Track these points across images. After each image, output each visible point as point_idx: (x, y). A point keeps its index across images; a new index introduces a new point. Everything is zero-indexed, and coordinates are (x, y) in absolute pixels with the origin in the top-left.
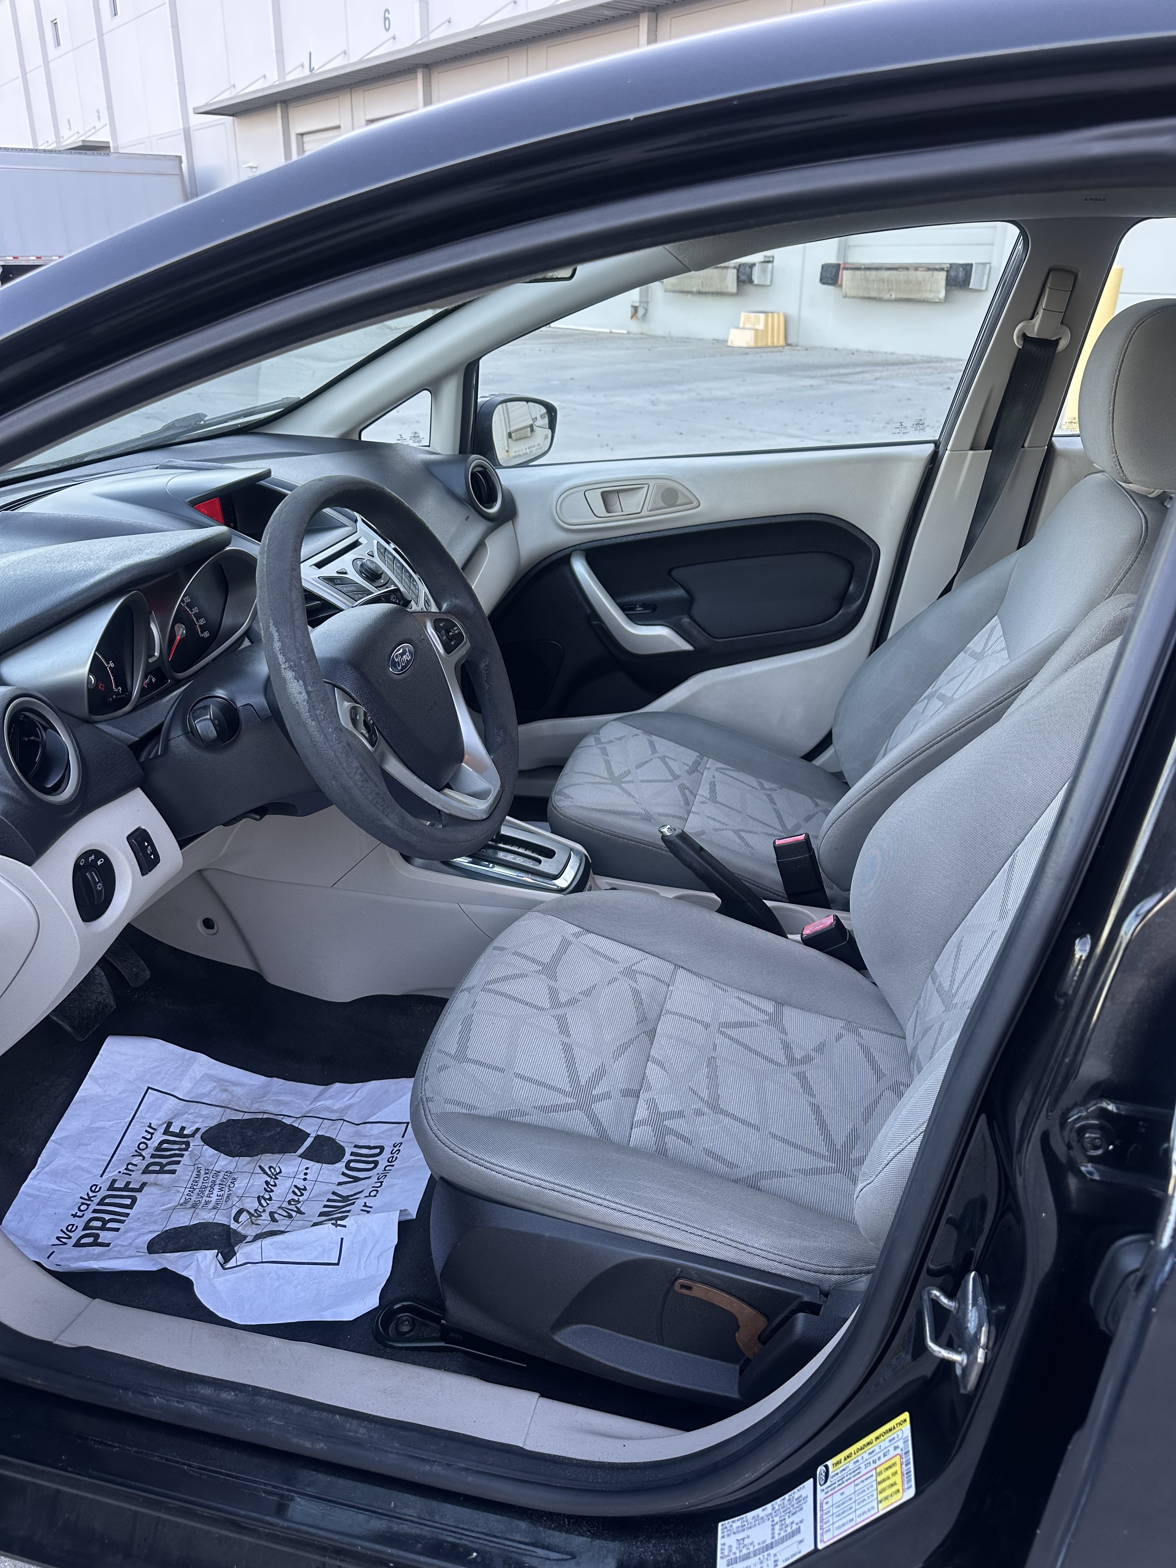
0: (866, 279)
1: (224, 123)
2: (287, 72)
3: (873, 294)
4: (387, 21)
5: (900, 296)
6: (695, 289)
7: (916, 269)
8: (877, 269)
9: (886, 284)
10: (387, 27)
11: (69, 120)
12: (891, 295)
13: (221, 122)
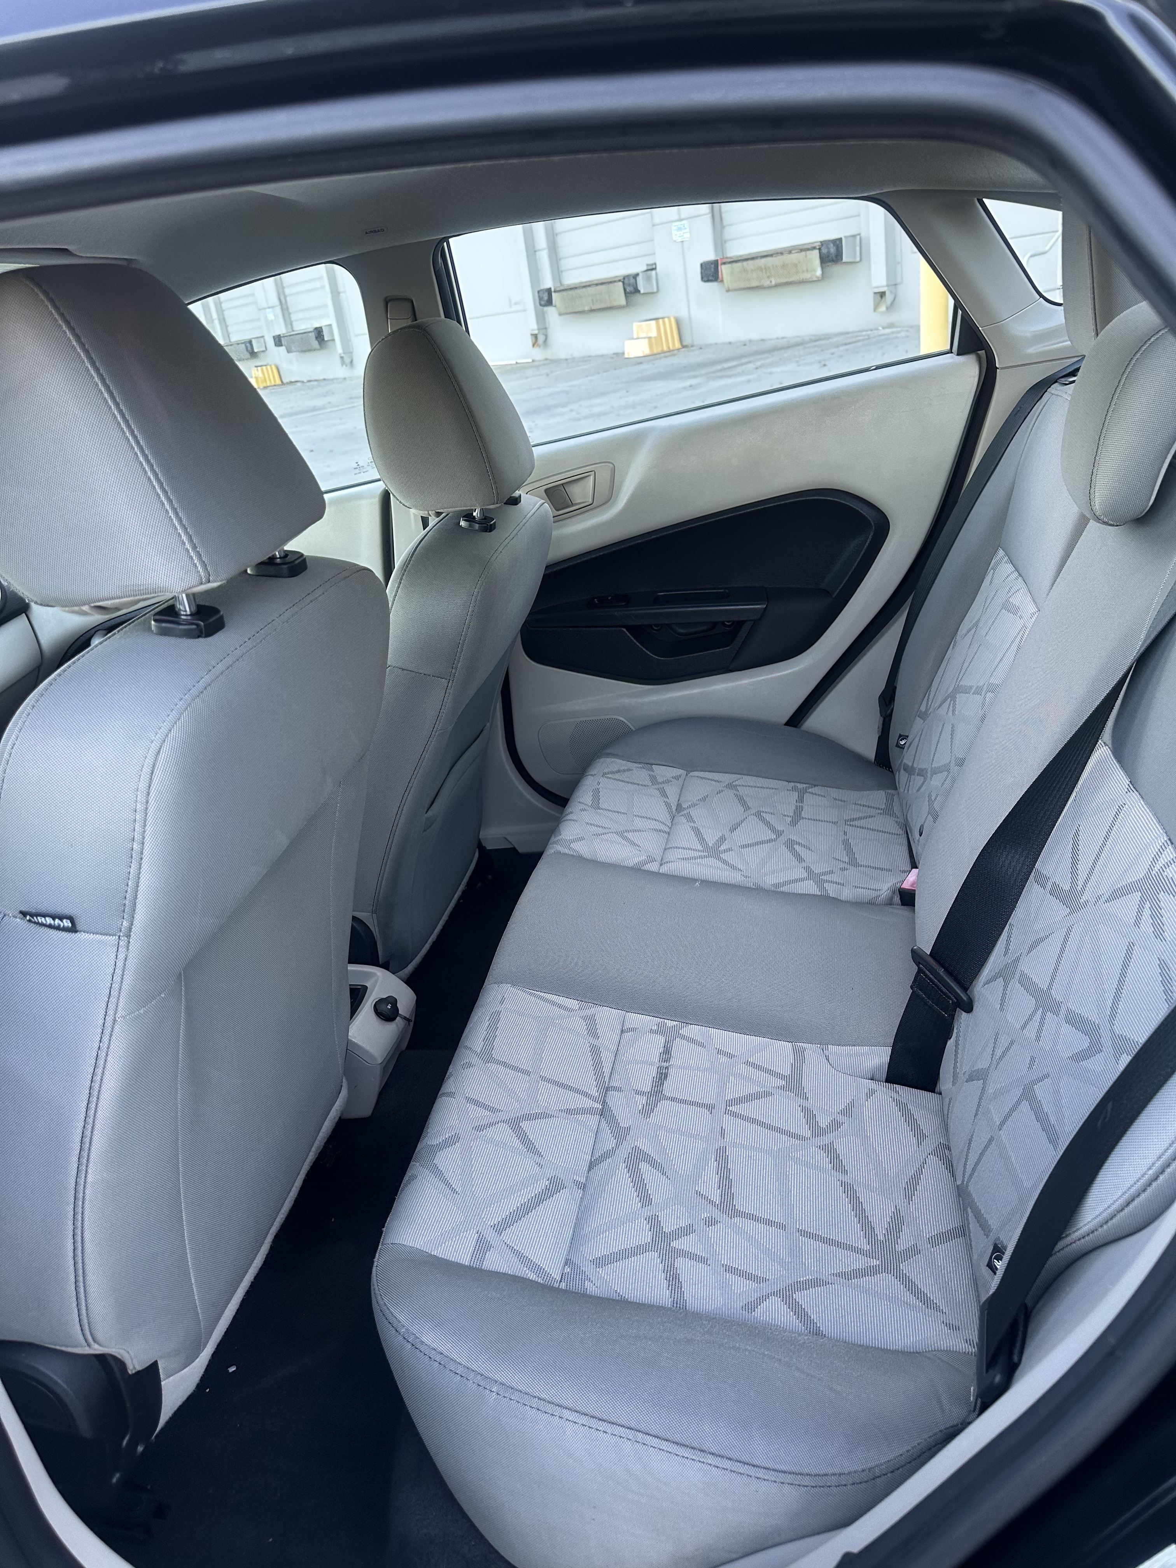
0: (745, 270)
3: (754, 283)
5: (779, 281)
6: (586, 308)
7: (790, 252)
8: (753, 259)
9: (764, 271)
12: (771, 282)
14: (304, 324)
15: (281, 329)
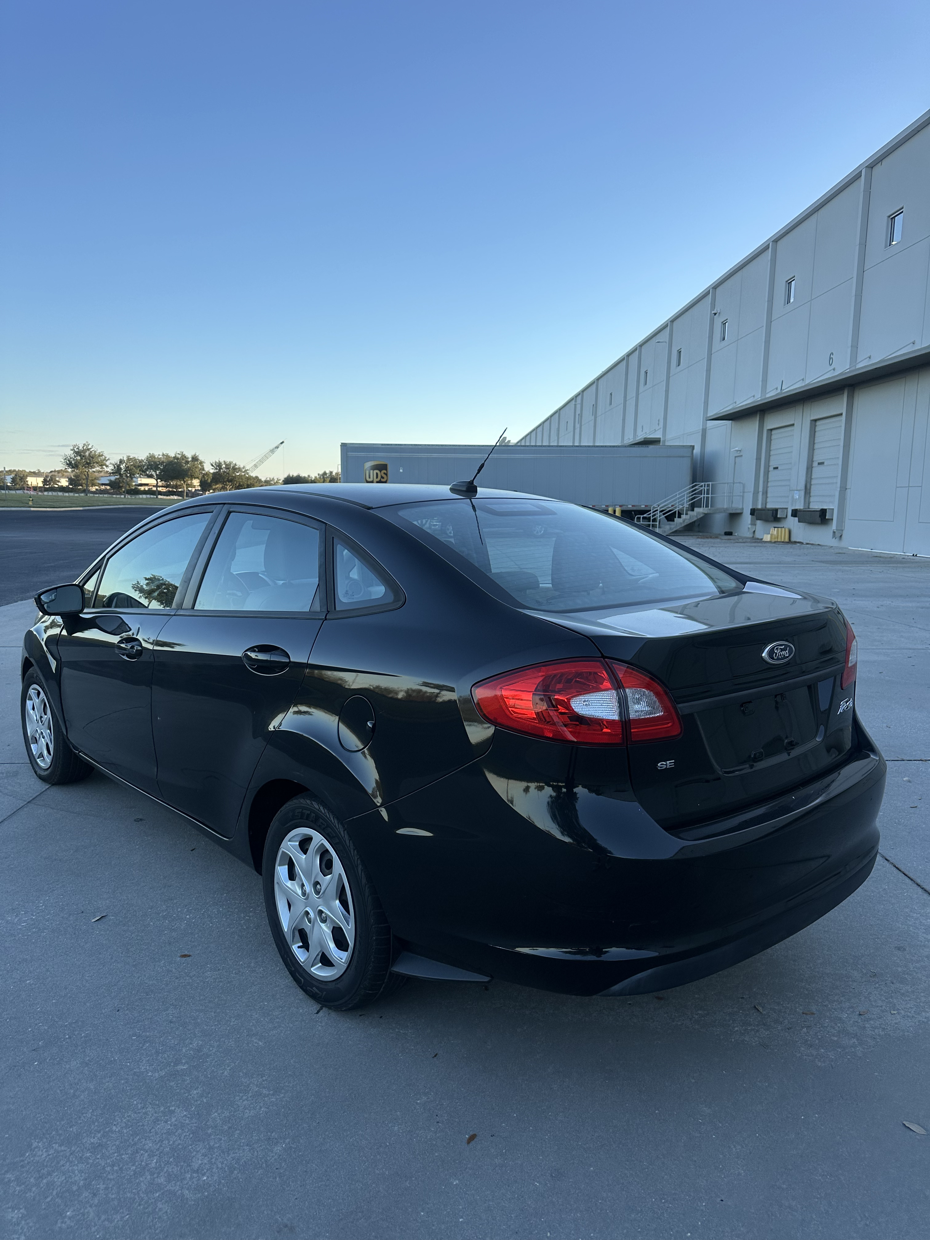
1: (726, 425)
2: (767, 392)
4: (831, 360)
10: (831, 363)
11: (643, 426)
13: (724, 424)
14: (816, 506)
15: (800, 506)
